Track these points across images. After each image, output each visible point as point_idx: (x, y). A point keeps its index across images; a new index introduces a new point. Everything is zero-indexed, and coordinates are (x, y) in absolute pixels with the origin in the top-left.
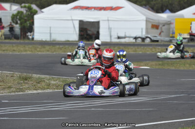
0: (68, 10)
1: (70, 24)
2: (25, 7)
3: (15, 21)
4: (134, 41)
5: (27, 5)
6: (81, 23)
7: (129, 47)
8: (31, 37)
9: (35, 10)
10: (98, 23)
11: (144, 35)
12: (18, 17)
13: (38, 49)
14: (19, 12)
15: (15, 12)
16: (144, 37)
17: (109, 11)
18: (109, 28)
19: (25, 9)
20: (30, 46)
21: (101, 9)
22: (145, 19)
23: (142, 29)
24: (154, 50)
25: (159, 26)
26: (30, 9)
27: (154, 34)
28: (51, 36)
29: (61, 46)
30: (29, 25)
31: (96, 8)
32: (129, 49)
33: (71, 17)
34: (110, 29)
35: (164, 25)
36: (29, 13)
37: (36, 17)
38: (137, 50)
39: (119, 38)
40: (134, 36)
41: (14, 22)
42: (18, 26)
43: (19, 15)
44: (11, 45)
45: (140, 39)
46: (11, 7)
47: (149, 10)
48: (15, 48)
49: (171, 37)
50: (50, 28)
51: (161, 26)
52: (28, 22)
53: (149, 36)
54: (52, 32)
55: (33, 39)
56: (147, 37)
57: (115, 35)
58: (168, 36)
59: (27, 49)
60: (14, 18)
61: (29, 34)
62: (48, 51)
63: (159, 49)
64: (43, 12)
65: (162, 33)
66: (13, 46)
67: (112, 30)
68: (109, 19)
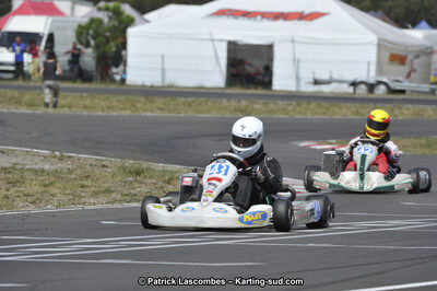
0: (203, 18)
1: (207, 49)
2: (107, 9)
3: (84, 41)
4: (351, 90)
5: (111, 5)
6: (233, 47)
7: (342, 104)
8: (118, 78)
9: (128, 17)
10: (270, 48)
11: (372, 77)
12: (91, 32)
13: (139, 105)
14: (92, 21)
15: (85, 21)
16: (372, 81)
17: (295, 22)
18: (294, 60)
19: (106, 13)
20: (122, 98)
21: (277, 16)
22: (376, 41)
23: (369, 63)
24: (397, 112)
25: (406, 57)
26: (117, 13)
27: (396, 77)
28: (163, 77)
29: (189, 99)
30: (114, 49)
31: (265, 15)
32: (341, 108)
33: (210, 34)
34: (296, 62)
35: (417, 57)
36: (116, 23)
37: (131, 31)
38: (361, 110)
39: (316, 82)
40: (351, 78)
41: (81, 43)
42: (89, 51)
43: (94, 25)
44: (78, 94)
45: (363, 87)
46: (73, 8)
47: (384, 20)
48: (88, 102)
49: (433, 84)
50: (163, 57)
51: (410, 57)
52: (112, 44)
53: (385, 80)
54: (166, 67)
55: (123, 81)
56: (380, 83)
57: (307, 76)
58: (426, 80)
59: (115, 104)
60: (82, 32)
61: (114, 70)
62: (161, 109)
63: (408, 109)
64: (147, 21)
65: (413, 75)
66: (82, 97)
67: (302, 65)
68: (296, 39)
